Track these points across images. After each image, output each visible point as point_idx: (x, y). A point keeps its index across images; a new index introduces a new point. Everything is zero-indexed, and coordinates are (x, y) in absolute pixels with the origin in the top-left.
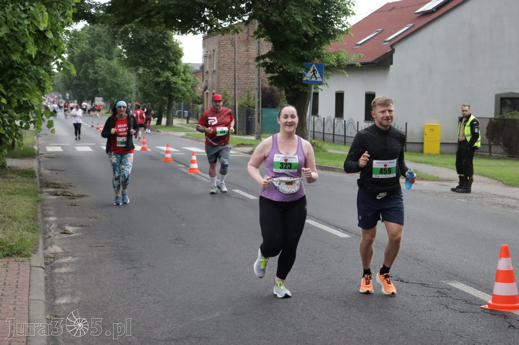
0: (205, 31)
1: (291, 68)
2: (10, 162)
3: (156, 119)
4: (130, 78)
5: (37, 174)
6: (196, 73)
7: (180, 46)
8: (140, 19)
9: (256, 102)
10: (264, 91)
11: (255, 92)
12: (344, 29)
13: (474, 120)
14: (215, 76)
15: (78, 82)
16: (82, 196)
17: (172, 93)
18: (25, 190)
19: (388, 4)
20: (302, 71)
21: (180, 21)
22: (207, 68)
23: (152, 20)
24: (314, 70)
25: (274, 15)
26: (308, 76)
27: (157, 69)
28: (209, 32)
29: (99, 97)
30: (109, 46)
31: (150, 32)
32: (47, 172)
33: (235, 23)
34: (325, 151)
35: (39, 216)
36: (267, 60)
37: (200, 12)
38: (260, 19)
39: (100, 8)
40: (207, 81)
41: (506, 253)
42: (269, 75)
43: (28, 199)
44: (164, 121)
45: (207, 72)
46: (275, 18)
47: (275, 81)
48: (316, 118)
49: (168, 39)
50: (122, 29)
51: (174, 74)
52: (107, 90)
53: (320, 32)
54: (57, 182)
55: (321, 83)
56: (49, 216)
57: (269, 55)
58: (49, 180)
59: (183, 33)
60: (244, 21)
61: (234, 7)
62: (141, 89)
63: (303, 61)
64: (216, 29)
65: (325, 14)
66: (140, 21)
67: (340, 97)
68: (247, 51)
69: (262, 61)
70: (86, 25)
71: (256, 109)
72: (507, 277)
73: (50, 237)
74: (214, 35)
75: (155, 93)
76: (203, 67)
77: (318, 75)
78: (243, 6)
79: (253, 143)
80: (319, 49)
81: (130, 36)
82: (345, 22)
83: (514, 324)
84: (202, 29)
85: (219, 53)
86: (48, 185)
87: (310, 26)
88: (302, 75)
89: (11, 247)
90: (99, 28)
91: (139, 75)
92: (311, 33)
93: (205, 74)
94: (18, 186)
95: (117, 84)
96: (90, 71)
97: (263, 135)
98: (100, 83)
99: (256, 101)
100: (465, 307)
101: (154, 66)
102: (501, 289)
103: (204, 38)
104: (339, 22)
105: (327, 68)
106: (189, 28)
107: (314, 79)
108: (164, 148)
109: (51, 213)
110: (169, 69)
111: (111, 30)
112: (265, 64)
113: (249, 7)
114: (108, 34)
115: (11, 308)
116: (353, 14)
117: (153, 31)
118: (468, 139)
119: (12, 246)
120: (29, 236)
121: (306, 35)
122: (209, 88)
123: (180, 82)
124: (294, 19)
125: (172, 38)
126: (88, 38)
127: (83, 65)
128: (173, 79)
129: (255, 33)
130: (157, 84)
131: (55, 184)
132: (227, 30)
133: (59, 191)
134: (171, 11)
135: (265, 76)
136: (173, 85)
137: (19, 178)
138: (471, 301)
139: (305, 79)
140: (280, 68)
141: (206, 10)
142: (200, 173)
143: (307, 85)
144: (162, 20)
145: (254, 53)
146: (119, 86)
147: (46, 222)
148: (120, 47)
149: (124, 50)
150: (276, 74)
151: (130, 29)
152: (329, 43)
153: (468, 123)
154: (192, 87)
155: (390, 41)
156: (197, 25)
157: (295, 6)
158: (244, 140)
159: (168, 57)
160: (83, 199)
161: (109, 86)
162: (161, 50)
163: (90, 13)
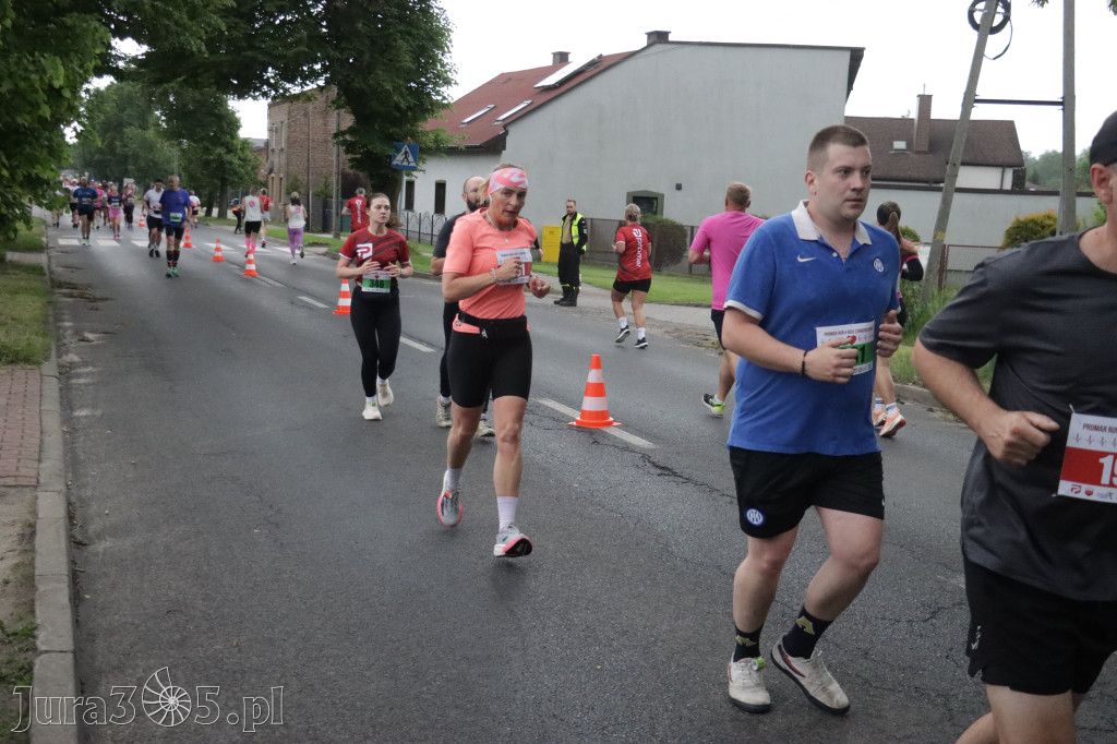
0: (267, 97)
1: (378, 148)
2: (11, 256)
3: (205, 209)
4: (171, 154)
5: (46, 271)
6: (259, 150)
7: (237, 115)
8: (183, 78)
9: (334, 191)
10: (344, 176)
11: (334, 179)
12: (445, 102)
13: (582, 219)
14: (284, 156)
15: (101, 157)
16: (107, 299)
17: (226, 176)
18: (31, 289)
19: (503, 75)
20: (391, 152)
21: (235, 82)
22: (273, 145)
23: (199, 79)
24: (406, 153)
25: (357, 80)
26: (399, 159)
27: (207, 144)
28: (274, 98)
29: (129, 177)
30: (143, 110)
31: (197, 95)
32: (60, 269)
33: (306, 88)
34: (418, 254)
35: (51, 319)
36: (348, 137)
37: (261, 73)
38: (340, 86)
39: (130, 61)
40: (272, 162)
41: (597, 364)
42: (350, 156)
43: (36, 298)
44: (215, 211)
45: (273, 151)
46: (357, 84)
47: (357, 164)
48: (410, 213)
49: (221, 106)
50: (160, 90)
51: (230, 151)
52: (139, 170)
53: (415, 105)
54: (72, 281)
55: (414, 169)
56: (63, 321)
57: (351, 131)
58: (63, 279)
59: (239, 98)
60: (318, 86)
61: (305, 68)
62: (185, 169)
63: (394, 141)
64: (283, 95)
65: (422, 83)
66: (184, 80)
67: (441, 188)
68: (325, 125)
69: (341, 139)
70: (112, 83)
71: (334, 200)
72: (598, 390)
73: (65, 344)
74: (282, 102)
75: (203, 174)
76: (267, 143)
77: (411, 158)
78: (318, 67)
79: (330, 242)
80: (412, 126)
81: (171, 99)
82: (445, 95)
83: (600, 439)
84: (265, 95)
85: (289, 127)
86: (60, 285)
87: (403, 98)
88: (391, 158)
89: (17, 353)
90: (128, 87)
91: (183, 151)
92: (403, 105)
93: (270, 153)
94: (22, 283)
95: (153, 162)
96: (118, 143)
97: (342, 234)
98: (130, 160)
99: (335, 189)
100: (550, 423)
101: (202, 139)
102: (590, 404)
103: (270, 106)
104: (438, 93)
105: (422, 151)
106: (248, 93)
107: (405, 164)
108: (214, 245)
109: (66, 317)
110: (222, 145)
111: (146, 91)
112: (344, 142)
113: (325, 69)
114: (142, 95)
115: (20, 417)
116: (456, 83)
117: (202, 94)
118: (576, 241)
119: (18, 351)
120: (38, 341)
121: (397, 107)
122: (275, 170)
123: (237, 161)
124: (383, 87)
125: (226, 105)
126: (114, 100)
127: (108, 135)
128: (228, 157)
129: (333, 102)
130: (207, 163)
131: (70, 284)
132: (296, 97)
133: (76, 292)
134: (225, 71)
135: (345, 157)
136: (227, 166)
137: (24, 275)
138: (559, 419)
139: (395, 163)
140: (363, 147)
141: (270, 69)
142: (259, 276)
143: (398, 171)
144: (212, 80)
145: (333, 129)
146: (155, 164)
147: (59, 328)
148: (158, 113)
149: (163, 118)
150: (358, 156)
151: (170, 90)
152: (426, 120)
153: (576, 222)
154: (253, 169)
155: (504, 120)
156: (258, 89)
157: (383, 71)
158: (319, 238)
159: (221, 129)
160: (108, 303)
161: (143, 165)
162: (213, 118)
163: (117, 67)
